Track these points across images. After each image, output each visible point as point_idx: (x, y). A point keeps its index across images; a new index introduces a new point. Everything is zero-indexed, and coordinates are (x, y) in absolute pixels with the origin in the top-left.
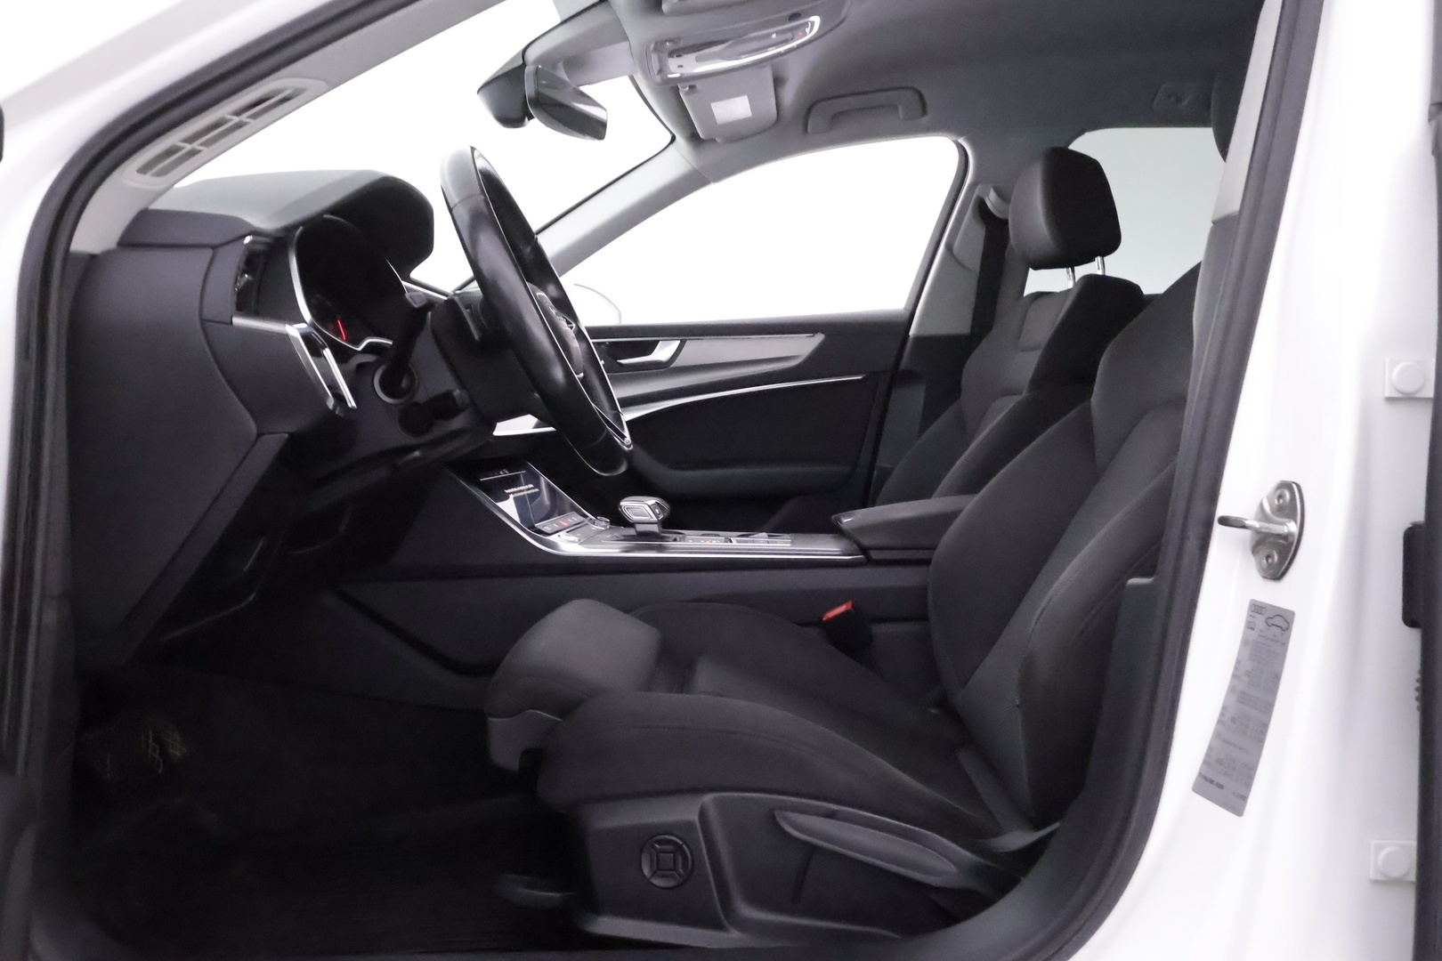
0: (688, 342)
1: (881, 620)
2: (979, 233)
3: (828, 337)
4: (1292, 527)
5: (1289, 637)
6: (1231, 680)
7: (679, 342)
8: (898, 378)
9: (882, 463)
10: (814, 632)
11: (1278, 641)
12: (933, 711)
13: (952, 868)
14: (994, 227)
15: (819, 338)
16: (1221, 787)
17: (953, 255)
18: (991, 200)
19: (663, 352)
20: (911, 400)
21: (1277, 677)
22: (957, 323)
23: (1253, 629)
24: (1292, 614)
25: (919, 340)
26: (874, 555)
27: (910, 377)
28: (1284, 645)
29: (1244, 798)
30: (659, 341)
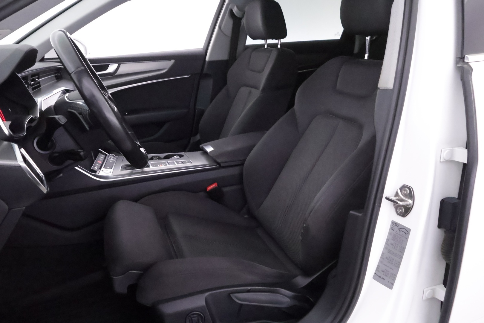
0: (121, 65)
1: (225, 186)
2: (231, 22)
3: (176, 60)
4: (410, 202)
5: (409, 236)
6: (385, 245)
7: (118, 64)
8: (203, 76)
9: (199, 107)
10: (202, 194)
11: (404, 237)
12: (246, 216)
13: (287, 300)
14: (236, 20)
15: (173, 61)
16: (384, 279)
17: (222, 31)
18: (235, 10)
19: (112, 68)
20: (208, 84)
21: (404, 249)
22: (223, 56)
23: (394, 230)
24: (410, 230)
25: (210, 62)
26: (222, 165)
27: (207, 76)
28: (407, 239)
29: (393, 284)
30: (109, 65)
